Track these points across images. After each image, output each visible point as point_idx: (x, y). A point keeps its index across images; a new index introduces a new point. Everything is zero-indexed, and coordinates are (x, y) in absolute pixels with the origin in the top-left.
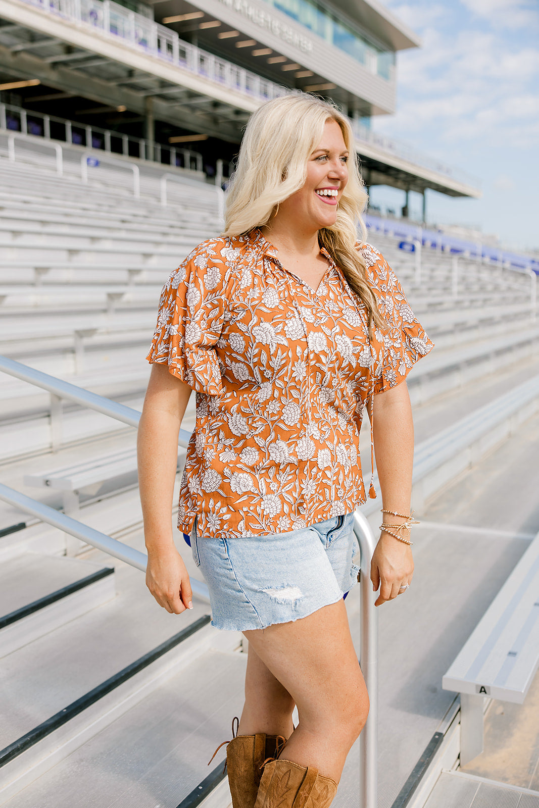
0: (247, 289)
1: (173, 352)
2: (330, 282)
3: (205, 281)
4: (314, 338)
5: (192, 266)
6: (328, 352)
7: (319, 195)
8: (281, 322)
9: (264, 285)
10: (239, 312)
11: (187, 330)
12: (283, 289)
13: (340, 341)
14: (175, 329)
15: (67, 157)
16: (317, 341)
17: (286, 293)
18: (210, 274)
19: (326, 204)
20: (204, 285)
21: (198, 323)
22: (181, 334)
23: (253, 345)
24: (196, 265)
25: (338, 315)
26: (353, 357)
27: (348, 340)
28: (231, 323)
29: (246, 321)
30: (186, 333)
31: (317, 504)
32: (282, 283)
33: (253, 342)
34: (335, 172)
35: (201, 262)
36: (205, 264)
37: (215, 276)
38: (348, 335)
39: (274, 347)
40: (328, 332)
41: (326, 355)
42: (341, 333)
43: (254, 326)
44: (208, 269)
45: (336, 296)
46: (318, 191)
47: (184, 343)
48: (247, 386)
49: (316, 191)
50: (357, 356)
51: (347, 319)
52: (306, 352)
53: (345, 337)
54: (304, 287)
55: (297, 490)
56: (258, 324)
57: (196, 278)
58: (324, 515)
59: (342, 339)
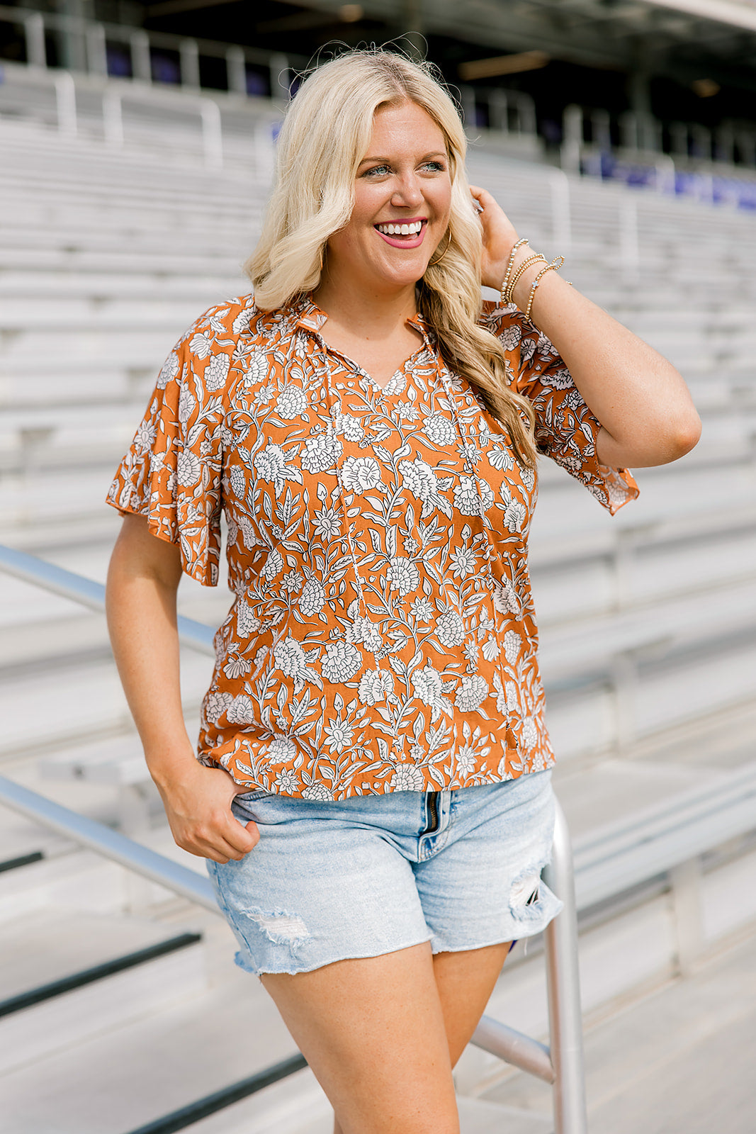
0: (257, 387)
1: (152, 500)
2: (415, 371)
3: (206, 377)
4: (355, 468)
5: (187, 351)
6: (385, 491)
7: (383, 232)
8: (297, 443)
9: (286, 379)
10: (241, 428)
11: (180, 462)
12: (320, 385)
13: (410, 470)
14: (158, 461)
15: (231, 125)
16: (360, 473)
17: (323, 392)
18: (215, 365)
19: (395, 248)
20: (205, 384)
21: (194, 450)
22: (170, 468)
23: (253, 484)
24: (192, 350)
25: (413, 427)
26: (442, 498)
27: (426, 468)
28: (233, 449)
29: (248, 444)
30: (179, 468)
31: (360, 764)
32: (318, 375)
33: (254, 479)
34: (402, 195)
35: (200, 347)
36: (207, 349)
37: (222, 367)
38: (428, 461)
39: (281, 487)
40: (385, 457)
41: (382, 497)
42: (414, 457)
43: (258, 452)
44: (212, 358)
45: (420, 393)
46: (381, 227)
47: (176, 484)
48: (260, 556)
49: (377, 226)
50: (451, 495)
51: (430, 433)
52: (336, 492)
53: (421, 462)
54: (364, 380)
55: (318, 737)
56: (263, 449)
57: (191, 374)
58: (376, 786)
59: (413, 466)
